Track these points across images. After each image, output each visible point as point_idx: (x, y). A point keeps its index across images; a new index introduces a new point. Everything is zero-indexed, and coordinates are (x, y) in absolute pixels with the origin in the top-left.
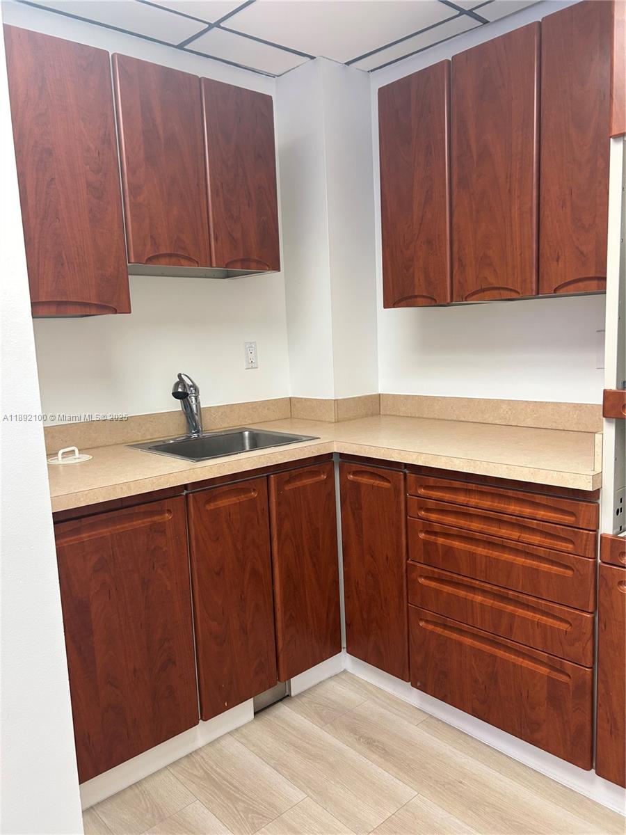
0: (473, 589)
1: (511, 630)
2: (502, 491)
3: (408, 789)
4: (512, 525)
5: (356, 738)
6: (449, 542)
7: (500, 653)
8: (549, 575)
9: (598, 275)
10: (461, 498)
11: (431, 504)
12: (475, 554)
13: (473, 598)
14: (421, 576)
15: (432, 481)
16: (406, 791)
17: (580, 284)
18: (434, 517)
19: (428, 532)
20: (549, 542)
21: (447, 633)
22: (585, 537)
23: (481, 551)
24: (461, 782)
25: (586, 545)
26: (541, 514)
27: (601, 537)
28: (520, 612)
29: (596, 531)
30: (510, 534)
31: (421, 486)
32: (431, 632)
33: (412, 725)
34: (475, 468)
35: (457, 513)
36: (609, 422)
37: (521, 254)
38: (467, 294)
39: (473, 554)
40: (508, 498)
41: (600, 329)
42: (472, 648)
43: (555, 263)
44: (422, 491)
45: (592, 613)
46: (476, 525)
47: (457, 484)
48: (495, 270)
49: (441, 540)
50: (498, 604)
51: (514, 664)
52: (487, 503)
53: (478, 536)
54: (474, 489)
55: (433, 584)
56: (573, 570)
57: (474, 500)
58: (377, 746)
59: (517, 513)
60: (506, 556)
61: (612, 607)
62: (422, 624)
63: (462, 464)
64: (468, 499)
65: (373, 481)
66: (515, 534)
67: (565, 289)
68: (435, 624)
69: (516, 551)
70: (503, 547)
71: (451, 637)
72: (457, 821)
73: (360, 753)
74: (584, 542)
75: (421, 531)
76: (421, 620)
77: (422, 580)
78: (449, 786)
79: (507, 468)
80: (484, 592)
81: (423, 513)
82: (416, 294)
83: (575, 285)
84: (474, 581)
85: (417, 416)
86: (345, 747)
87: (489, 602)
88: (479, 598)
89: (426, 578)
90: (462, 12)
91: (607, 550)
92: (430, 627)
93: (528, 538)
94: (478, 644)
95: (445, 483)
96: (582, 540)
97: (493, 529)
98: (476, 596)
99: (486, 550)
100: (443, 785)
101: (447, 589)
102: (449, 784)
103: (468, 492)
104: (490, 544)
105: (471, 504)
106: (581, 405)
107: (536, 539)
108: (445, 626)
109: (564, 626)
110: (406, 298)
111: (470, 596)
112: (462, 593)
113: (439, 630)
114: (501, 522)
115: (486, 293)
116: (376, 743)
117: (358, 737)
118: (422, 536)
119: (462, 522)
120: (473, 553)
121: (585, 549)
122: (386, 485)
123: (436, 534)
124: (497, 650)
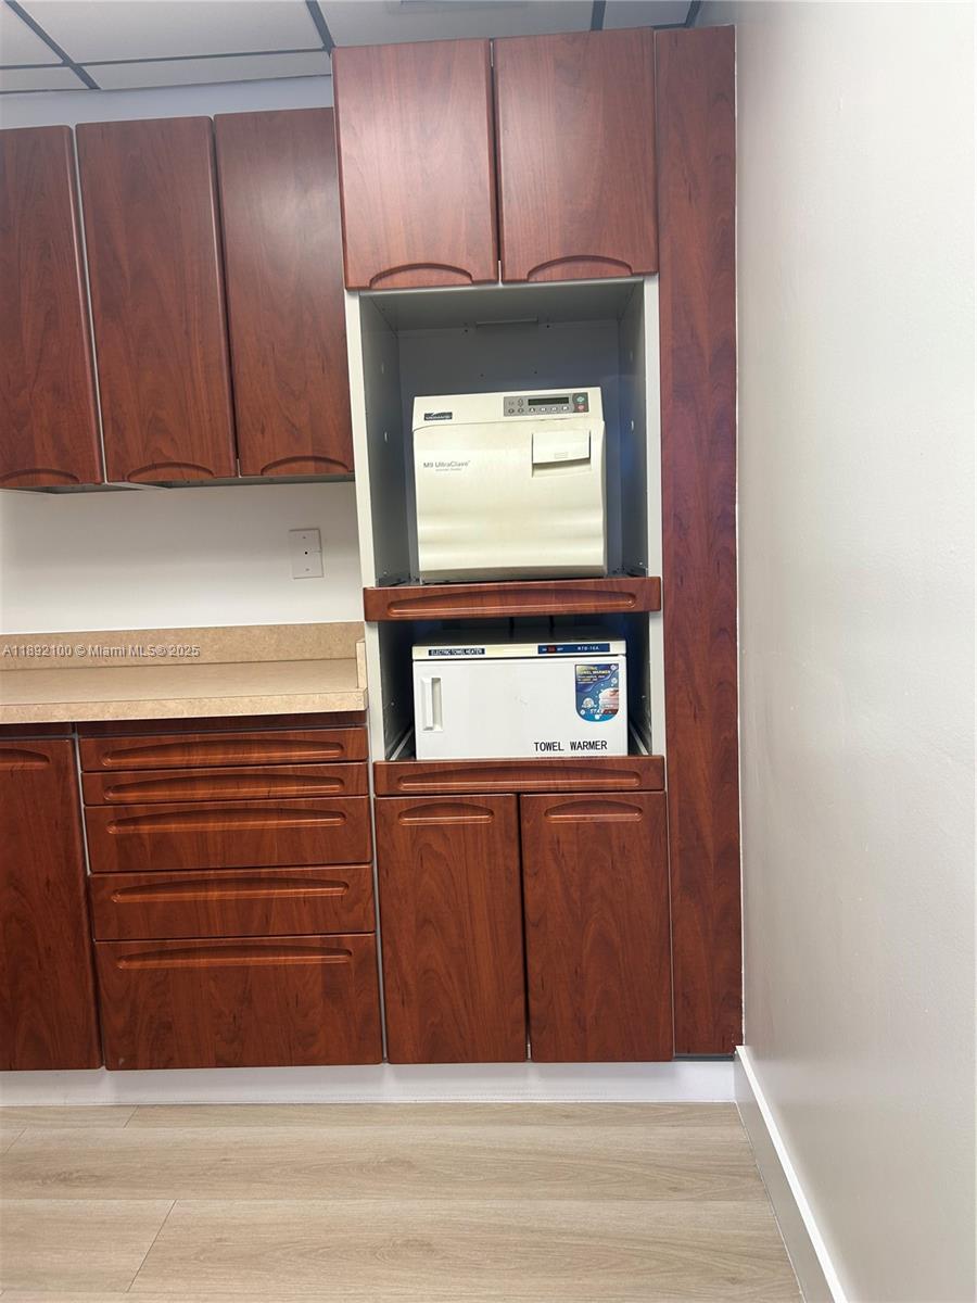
0: (204, 884)
1: (267, 921)
2: (241, 735)
3: (158, 1203)
4: (256, 778)
5: (38, 1184)
6: (158, 827)
7: (252, 960)
8: (313, 830)
9: (317, 455)
10: (177, 759)
11: (126, 777)
12: (206, 832)
13: (207, 896)
14: (115, 892)
15: (126, 742)
16: (157, 1206)
17: (294, 465)
18: (131, 796)
19: (120, 822)
20: (309, 788)
21: (167, 963)
22: (356, 771)
23: (213, 826)
24: (225, 1160)
25: (358, 780)
26: (296, 754)
27: (374, 765)
28: (277, 892)
29: (365, 760)
30: (256, 792)
31: (106, 755)
32: (141, 971)
33: (117, 1129)
34: (201, 709)
35: (170, 782)
36: (370, 626)
37: (210, 420)
38: (131, 470)
39: (202, 834)
40: (249, 744)
41: (294, 528)
42: (208, 969)
43: (259, 435)
44: (108, 762)
45: (369, 863)
46: (201, 792)
47: (168, 739)
48: (172, 440)
49: (145, 828)
50: (245, 893)
51: (275, 968)
52: (218, 757)
53: (209, 806)
54: (197, 740)
55: (138, 898)
56: (344, 816)
57: (197, 758)
58: (79, 1178)
59: (264, 760)
60: (253, 823)
61: (394, 846)
62: (122, 965)
63: (180, 707)
64: (187, 758)
65: (11, 764)
66: (263, 790)
67: (274, 470)
68: (144, 956)
69: (266, 812)
70: (247, 812)
71: (175, 966)
72: (244, 1202)
73: (57, 1197)
74: (355, 776)
75: (111, 823)
76: (120, 959)
77: (117, 898)
78: (212, 1171)
79: (251, 701)
80: (222, 883)
81: (111, 796)
82: (39, 467)
83: (287, 466)
84: (207, 872)
85: (19, 666)
86: (27, 1203)
87: (231, 894)
88: (215, 894)
89: (124, 892)
90: (67, 62)
91: (383, 778)
92: (136, 965)
93: (282, 791)
94: (218, 961)
95: (149, 740)
96: (352, 775)
97: (230, 791)
98: (211, 893)
99: (220, 824)
100: (205, 1174)
101: (162, 897)
102: (210, 1169)
103: (187, 747)
104: (229, 813)
105: (193, 763)
106: (278, 627)
107: (293, 789)
108: (162, 954)
109: (337, 891)
110: (17, 474)
111: (201, 895)
112: (188, 895)
113: (152, 963)
114: (240, 779)
115: (159, 470)
116: (75, 1175)
117: (40, 1181)
118: (113, 830)
119: (178, 793)
120: (201, 832)
121: (357, 785)
122: (39, 765)
123: (136, 821)
124: (248, 959)
